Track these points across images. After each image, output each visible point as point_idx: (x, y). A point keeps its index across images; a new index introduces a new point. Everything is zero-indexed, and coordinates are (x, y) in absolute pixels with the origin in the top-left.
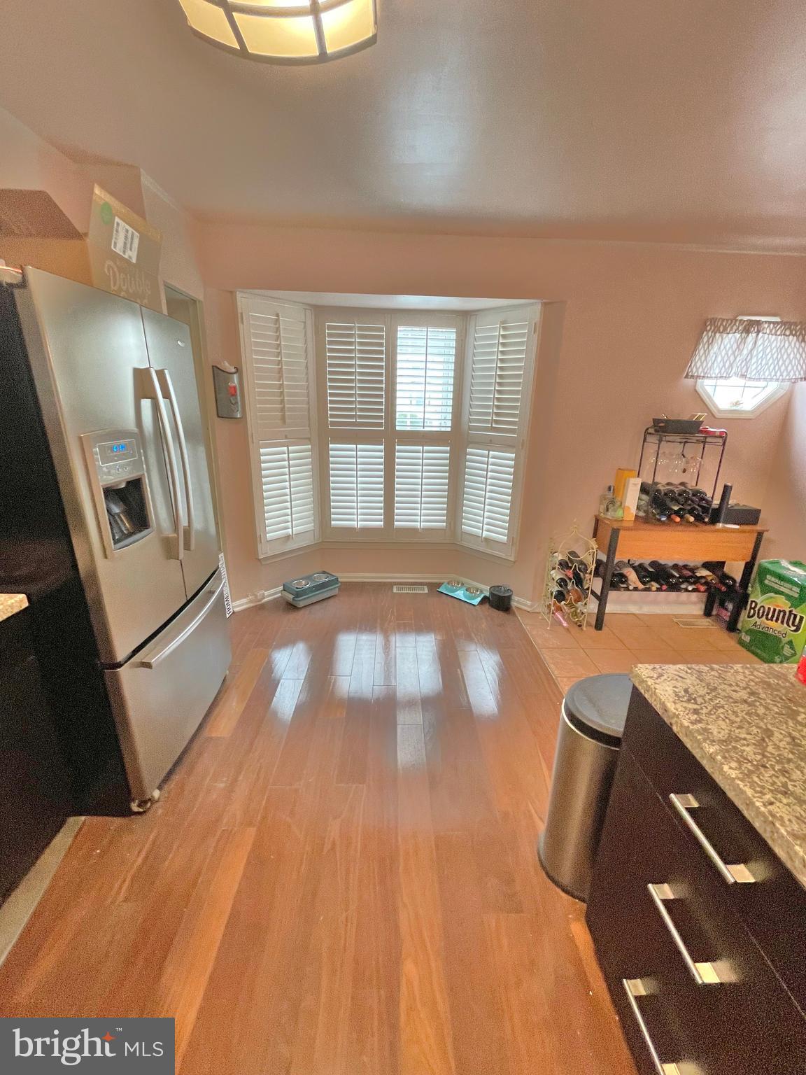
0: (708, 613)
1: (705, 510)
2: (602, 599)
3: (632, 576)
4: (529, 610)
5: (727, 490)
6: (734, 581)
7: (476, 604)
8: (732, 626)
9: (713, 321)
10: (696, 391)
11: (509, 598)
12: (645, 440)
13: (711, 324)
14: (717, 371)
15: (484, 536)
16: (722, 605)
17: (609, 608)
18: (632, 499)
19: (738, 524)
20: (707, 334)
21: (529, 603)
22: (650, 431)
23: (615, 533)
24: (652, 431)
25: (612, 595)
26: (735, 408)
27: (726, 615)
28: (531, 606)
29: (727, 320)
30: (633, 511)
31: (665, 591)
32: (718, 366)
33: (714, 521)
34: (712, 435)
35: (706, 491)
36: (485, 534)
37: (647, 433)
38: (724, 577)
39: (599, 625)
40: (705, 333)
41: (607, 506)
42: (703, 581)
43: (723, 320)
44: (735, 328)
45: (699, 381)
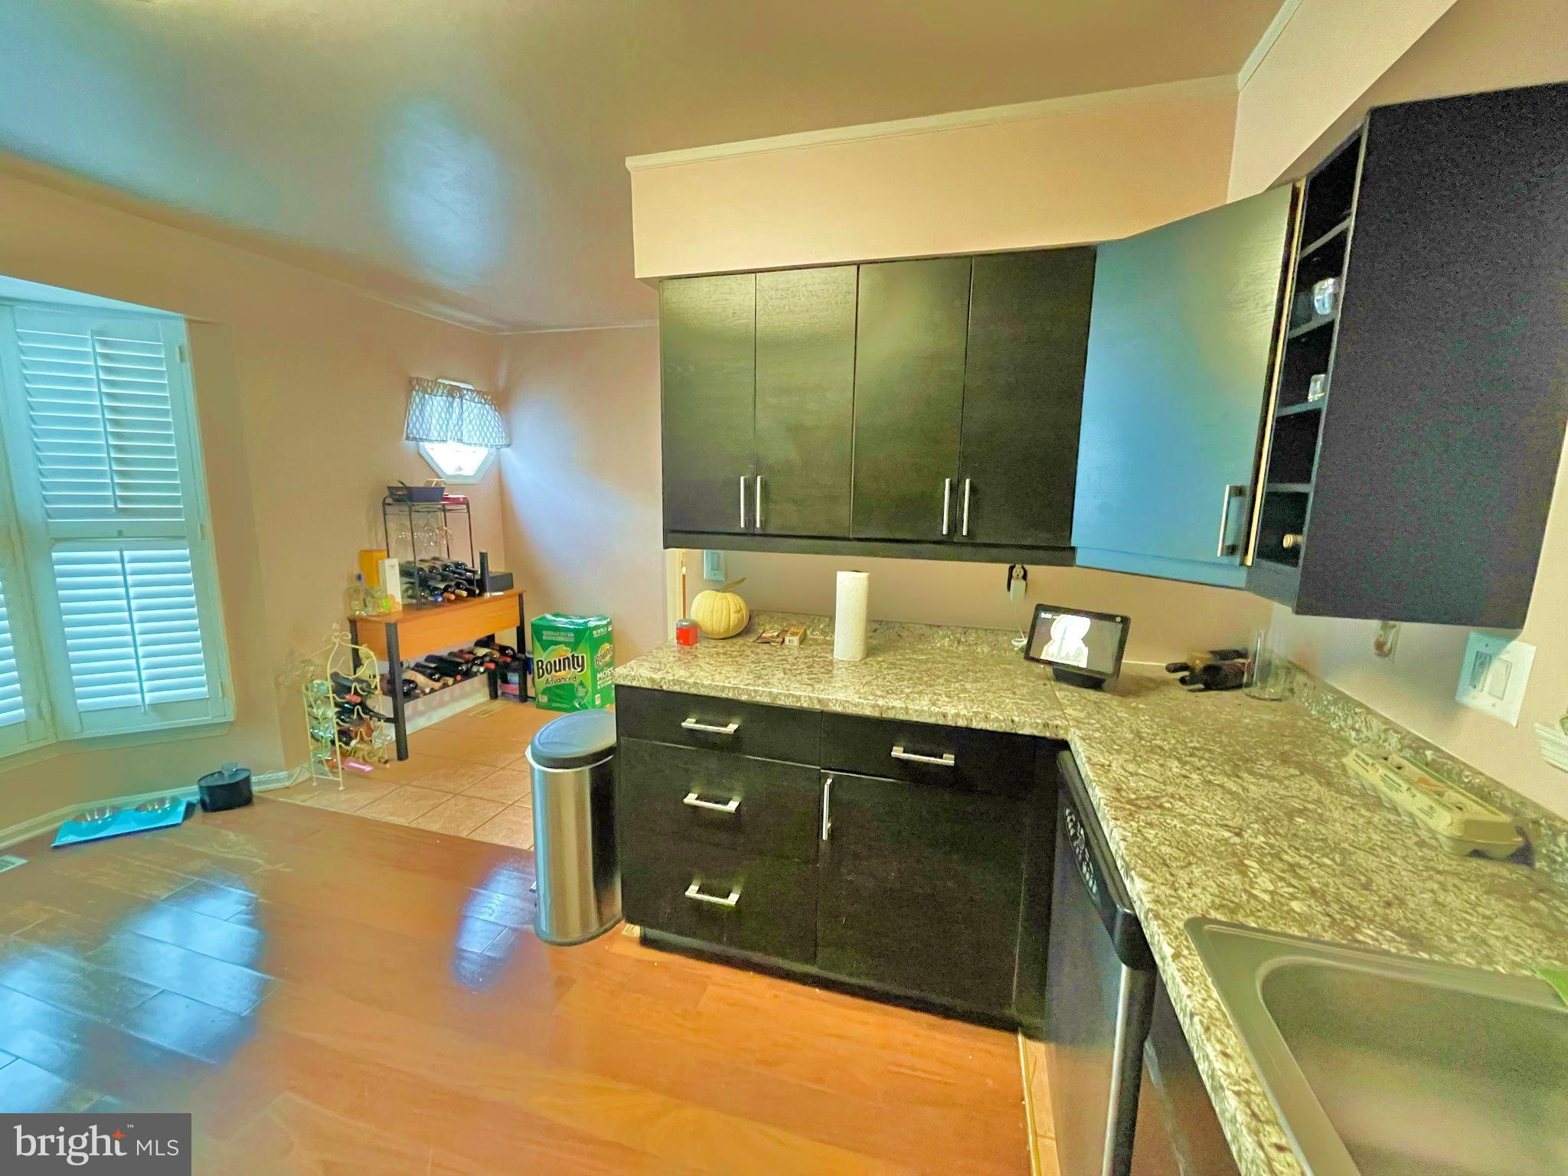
0: (494, 695)
1: (470, 581)
2: (398, 720)
3: (420, 679)
4: (287, 784)
5: (483, 556)
6: (512, 649)
7: (179, 820)
8: (524, 697)
9: (419, 381)
10: (419, 453)
11: (247, 781)
12: (385, 514)
13: (417, 383)
14: (436, 434)
15: (147, 701)
16: (505, 681)
17: (410, 729)
18: (394, 586)
19: (500, 591)
20: (417, 394)
21: (283, 774)
22: (387, 501)
23: (392, 629)
24: (389, 500)
25: (409, 708)
26: (458, 473)
27: (514, 687)
28: (290, 777)
29: (432, 382)
30: (399, 598)
31: (460, 681)
32: (435, 428)
33: (483, 590)
34: (456, 501)
35: (465, 562)
36: (149, 697)
37: (384, 504)
38: (503, 649)
39: (402, 753)
40: (414, 392)
41: (364, 600)
42: (487, 659)
43: (428, 381)
44: (440, 391)
45: (421, 443)
